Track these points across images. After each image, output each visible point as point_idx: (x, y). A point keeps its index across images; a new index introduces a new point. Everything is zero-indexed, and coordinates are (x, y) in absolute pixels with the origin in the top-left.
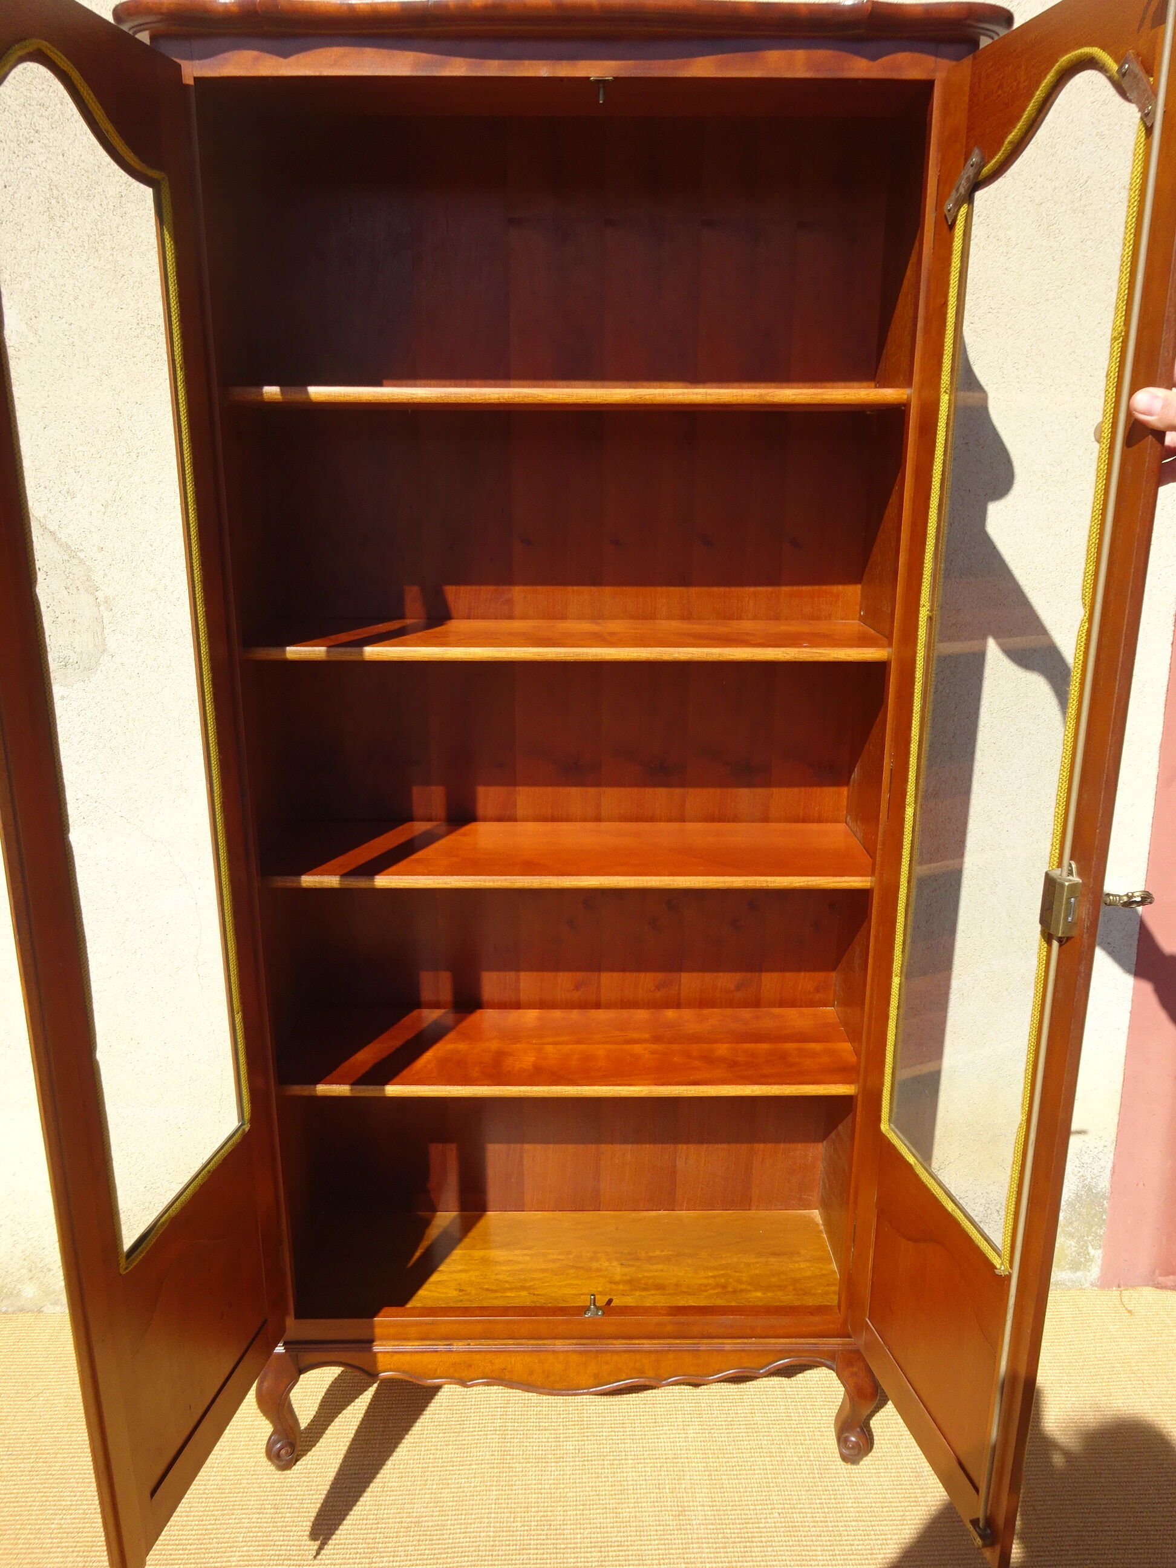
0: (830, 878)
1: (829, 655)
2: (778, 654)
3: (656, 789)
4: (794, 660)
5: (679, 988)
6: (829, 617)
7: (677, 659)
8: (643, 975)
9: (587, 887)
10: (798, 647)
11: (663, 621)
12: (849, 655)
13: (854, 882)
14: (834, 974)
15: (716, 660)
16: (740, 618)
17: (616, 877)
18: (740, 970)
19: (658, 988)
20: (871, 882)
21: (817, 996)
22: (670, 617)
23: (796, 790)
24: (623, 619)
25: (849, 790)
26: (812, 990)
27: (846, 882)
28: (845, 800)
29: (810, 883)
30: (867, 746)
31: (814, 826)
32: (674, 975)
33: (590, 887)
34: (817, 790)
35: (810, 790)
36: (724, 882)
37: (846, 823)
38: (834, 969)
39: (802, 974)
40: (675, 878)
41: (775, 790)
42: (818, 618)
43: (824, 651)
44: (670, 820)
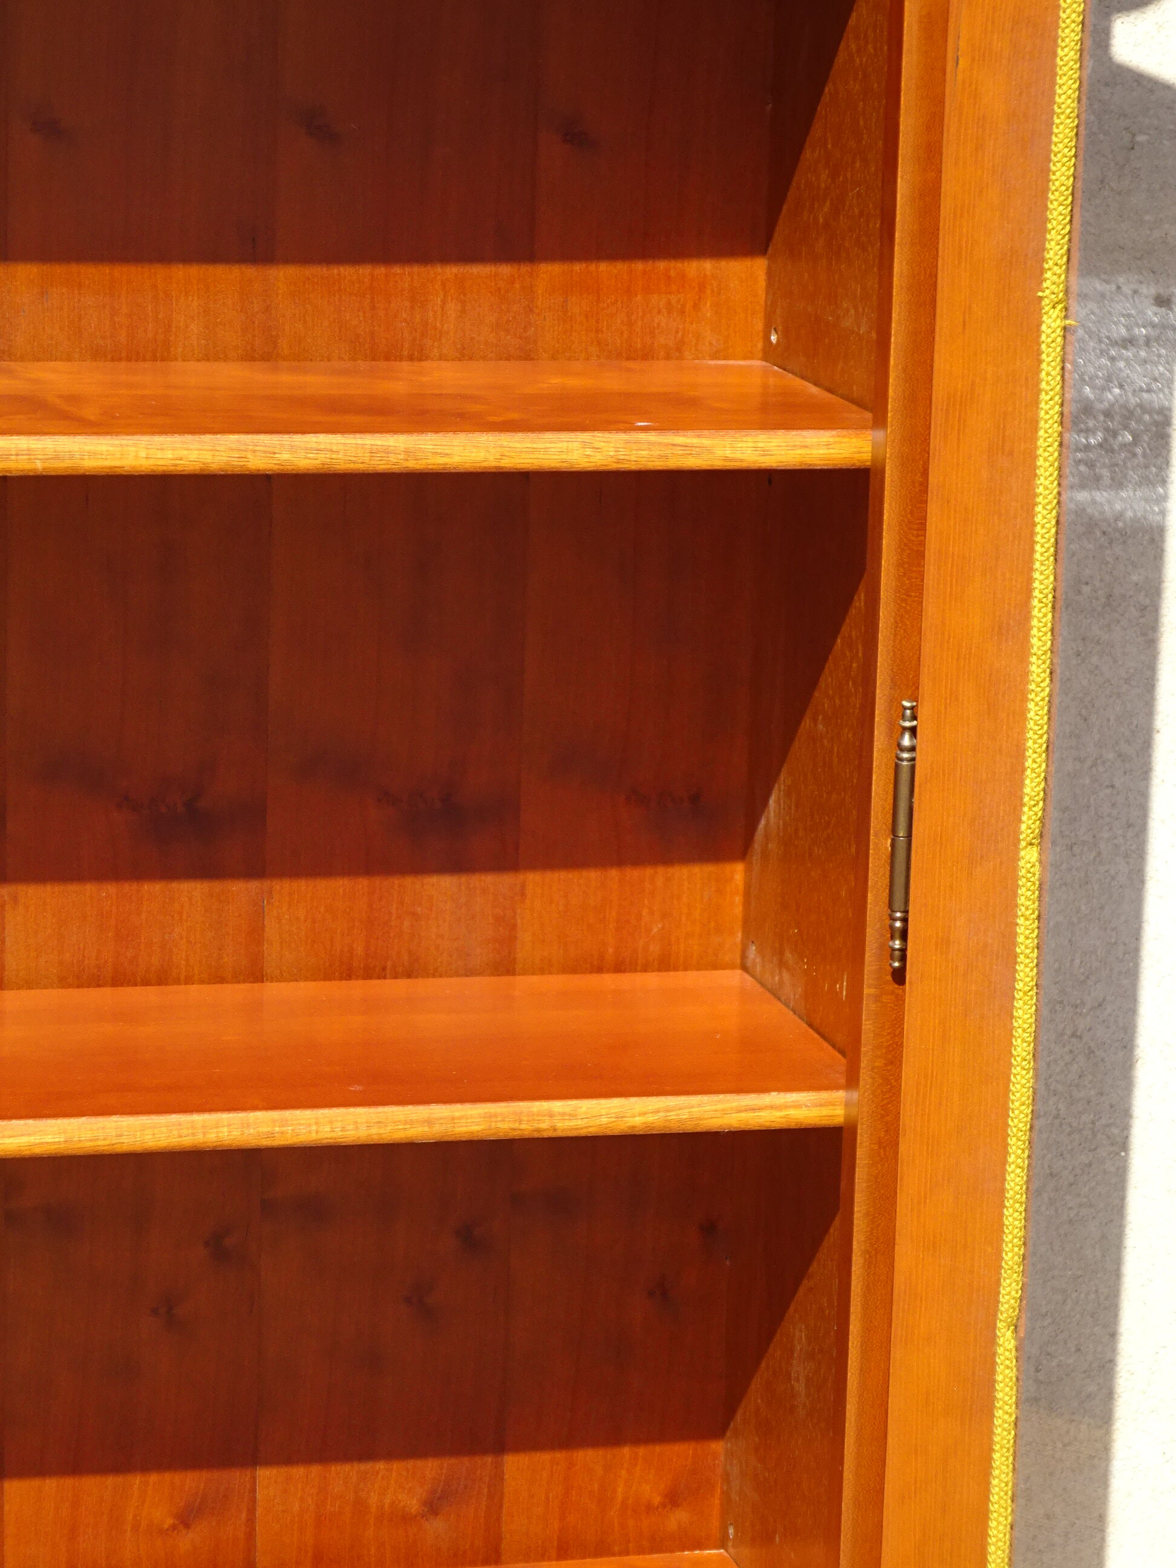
0: (729, 1097)
1: (709, 450)
2: (568, 451)
3: (175, 885)
4: (614, 466)
5: (251, 1521)
6: (676, 352)
7: (289, 468)
8: (136, 1481)
9: (27, 1153)
10: (625, 430)
11: (192, 365)
12: (765, 452)
13: (797, 1106)
14: (718, 1447)
15: (396, 468)
16: (419, 355)
17: (114, 1118)
18: (438, 1452)
19: (185, 1519)
20: (847, 1105)
21: (677, 1519)
22: (212, 354)
23: (593, 876)
24: (69, 359)
25: (748, 870)
26: (657, 1500)
27: (772, 1107)
28: (738, 900)
29: (672, 1116)
30: (807, 723)
31: (652, 980)
32: (237, 1477)
33: (38, 1151)
34: (656, 877)
35: (633, 874)
36: (429, 1122)
37: (744, 968)
38: (718, 1432)
39: (626, 1451)
40: (287, 1114)
41: (533, 879)
42: (647, 355)
43: (695, 441)
44: (218, 978)
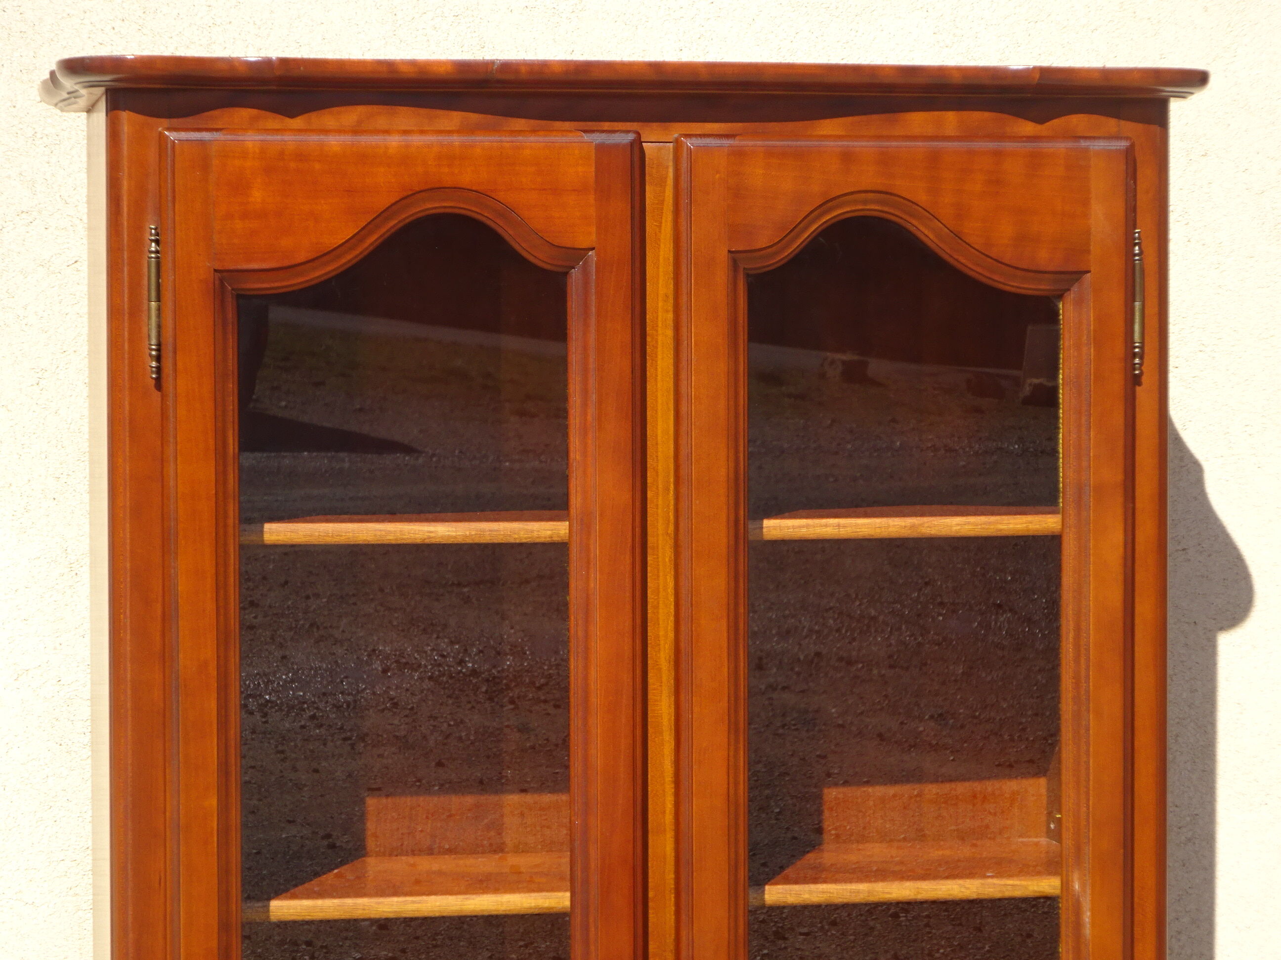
4: (976, 897)
6: (999, 835)
10: (981, 878)
42: (983, 837)
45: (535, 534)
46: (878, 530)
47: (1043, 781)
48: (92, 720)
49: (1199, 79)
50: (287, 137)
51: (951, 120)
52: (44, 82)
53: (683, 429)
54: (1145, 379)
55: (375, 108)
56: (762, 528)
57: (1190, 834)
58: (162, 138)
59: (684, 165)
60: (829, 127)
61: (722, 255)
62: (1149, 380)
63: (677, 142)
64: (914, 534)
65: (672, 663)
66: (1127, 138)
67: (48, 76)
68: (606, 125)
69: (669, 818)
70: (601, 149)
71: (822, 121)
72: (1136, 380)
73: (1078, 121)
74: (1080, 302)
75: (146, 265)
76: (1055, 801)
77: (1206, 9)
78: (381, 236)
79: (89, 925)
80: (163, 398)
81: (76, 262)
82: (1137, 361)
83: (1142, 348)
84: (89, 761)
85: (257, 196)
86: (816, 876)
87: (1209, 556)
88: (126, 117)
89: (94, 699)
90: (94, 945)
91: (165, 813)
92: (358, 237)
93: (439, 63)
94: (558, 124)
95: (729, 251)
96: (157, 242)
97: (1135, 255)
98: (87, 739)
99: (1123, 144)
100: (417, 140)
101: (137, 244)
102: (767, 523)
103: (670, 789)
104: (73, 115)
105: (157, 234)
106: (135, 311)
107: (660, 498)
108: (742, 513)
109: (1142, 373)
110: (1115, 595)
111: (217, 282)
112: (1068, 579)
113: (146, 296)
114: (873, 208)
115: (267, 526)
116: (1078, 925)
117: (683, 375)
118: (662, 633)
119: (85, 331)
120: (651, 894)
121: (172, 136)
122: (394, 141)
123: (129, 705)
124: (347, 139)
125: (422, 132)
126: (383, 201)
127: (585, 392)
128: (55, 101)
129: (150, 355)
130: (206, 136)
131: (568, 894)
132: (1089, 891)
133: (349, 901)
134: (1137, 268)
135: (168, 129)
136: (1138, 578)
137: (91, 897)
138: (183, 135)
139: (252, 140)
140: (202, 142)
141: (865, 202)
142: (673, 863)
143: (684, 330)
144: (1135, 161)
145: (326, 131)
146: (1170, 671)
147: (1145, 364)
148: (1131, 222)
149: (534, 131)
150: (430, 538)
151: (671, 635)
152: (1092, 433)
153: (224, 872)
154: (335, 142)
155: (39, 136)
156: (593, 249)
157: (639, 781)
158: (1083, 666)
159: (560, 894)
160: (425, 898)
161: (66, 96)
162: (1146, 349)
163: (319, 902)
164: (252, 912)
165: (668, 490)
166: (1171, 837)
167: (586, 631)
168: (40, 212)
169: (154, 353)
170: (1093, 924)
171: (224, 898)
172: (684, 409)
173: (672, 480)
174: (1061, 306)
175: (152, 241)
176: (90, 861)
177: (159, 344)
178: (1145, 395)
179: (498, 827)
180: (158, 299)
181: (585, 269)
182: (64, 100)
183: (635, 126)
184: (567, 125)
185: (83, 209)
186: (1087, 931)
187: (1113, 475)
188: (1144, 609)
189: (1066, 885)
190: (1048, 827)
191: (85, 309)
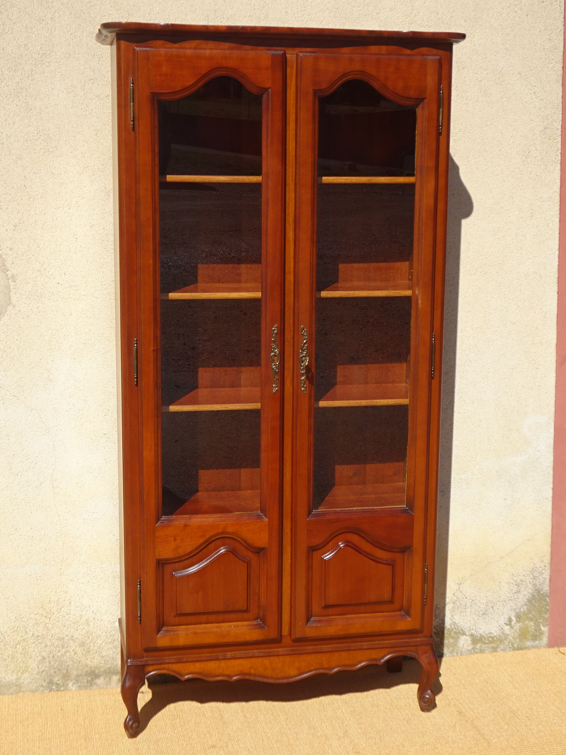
21: (395, 478)
26: (392, 475)
45: (251, 180)
46: (358, 181)
47: (408, 263)
48: (114, 241)
49: (462, 36)
50: (174, 50)
51: (384, 49)
52: (97, 34)
53: (298, 146)
54: (442, 133)
55: (201, 41)
56: (322, 180)
57: (452, 283)
58: (134, 50)
59: (299, 61)
60: (345, 50)
61: (311, 91)
62: (444, 134)
63: (297, 54)
64: (369, 182)
65: (294, 221)
66: (439, 55)
67: (98, 32)
68: (275, 48)
69: (292, 269)
70: (273, 55)
71: (343, 48)
72: (440, 134)
73: (424, 50)
74: (423, 108)
75: (129, 90)
76: (411, 267)
77: (465, 21)
78: (203, 83)
79: (114, 304)
80: (135, 134)
81: (108, 96)
82: (440, 128)
83: (442, 123)
84: (113, 254)
85: (164, 69)
86: (336, 289)
87: (461, 196)
88: (123, 43)
89: (115, 235)
90: (115, 310)
91: (136, 264)
92: (196, 83)
93: (222, 27)
94: (260, 48)
95: (313, 90)
96: (133, 83)
97: (441, 94)
98: (113, 247)
99: (438, 57)
100: (215, 52)
101: (127, 85)
102: (323, 178)
103: (292, 260)
104: (106, 46)
105: (133, 81)
106: (126, 106)
107: (291, 169)
108: (316, 174)
109: (441, 132)
110: (431, 202)
111: (152, 97)
112: (417, 197)
113: (129, 101)
114: (359, 77)
115: (168, 176)
116: (417, 304)
117: (298, 129)
118: (290, 211)
119: (111, 118)
120: (286, 293)
121: (137, 49)
122: (208, 52)
123: (125, 231)
124: (193, 51)
125: (217, 49)
126: (204, 71)
127: (267, 134)
128: (100, 40)
129: (131, 120)
130: (148, 49)
131: (261, 293)
132: (421, 294)
133: (193, 294)
134: (441, 98)
135: (136, 47)
136: (439, 197)
137: (114, 296)
138: (141, 49)
139: (162, 51)
140: (147, 51)
141: (356, 74)
142: (293, 283)
143: (299, 115)
144: (442, 64)
145: (186, 48)
146: (447, 232)
147: (443, 129)
148: (440, 83)
149: (252, 50)
150: (218, 180)
151: (293, 212)
152: (426, 151)
153: (155, 283)
154: (189, 52)
155: (96, 55)
156: (270, 88)
157: (283, 257)
158: (421, 224)
159: (259, 293)
160: (217, 293)
161: (104, 38)
162: (444, 124)
163: (184, 294)
164: (163, 297)
165: (293, 166)
166: (446, 283)
167: (267, 210)
168: (96, 80)
169: (132, 119)
170: (422, 304)
171: (155, 291)
172: (298, 140)
173: (294, 163)
174: (417, 109)
175: (131, 83)
176: (114, 285)
177: (134, 116)
178: (442, 139)
179: (239, 275)
180: (133, 102)
181: (268, 94)
182: (104, 40)
183: (284, 48)
184: (262, 48)
185: (110, 79)
186: (420, 306)
187: (432, 164)
188: (441, 206)
189: (414, 292)
190: (409, 278)
191: (111, 111)
